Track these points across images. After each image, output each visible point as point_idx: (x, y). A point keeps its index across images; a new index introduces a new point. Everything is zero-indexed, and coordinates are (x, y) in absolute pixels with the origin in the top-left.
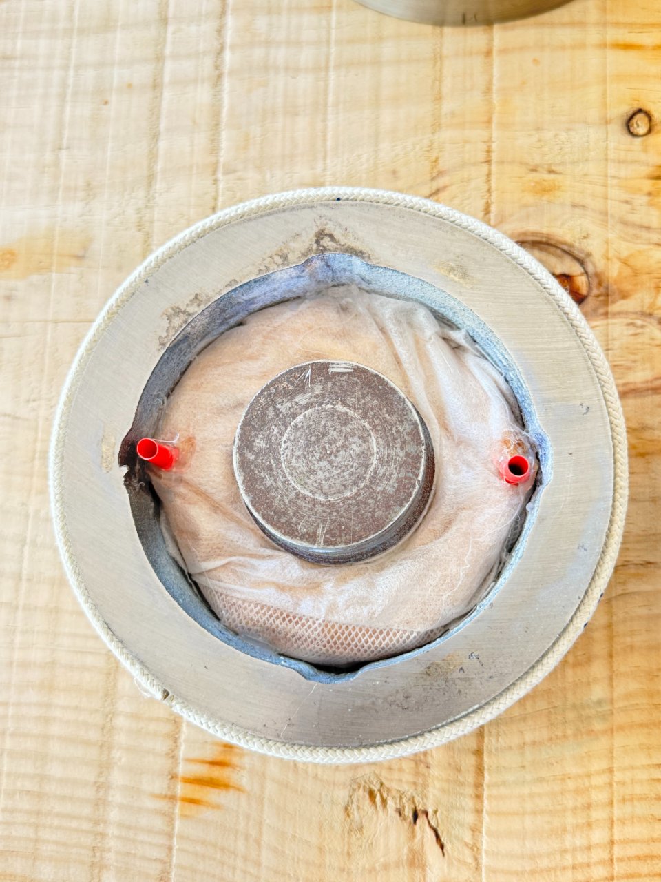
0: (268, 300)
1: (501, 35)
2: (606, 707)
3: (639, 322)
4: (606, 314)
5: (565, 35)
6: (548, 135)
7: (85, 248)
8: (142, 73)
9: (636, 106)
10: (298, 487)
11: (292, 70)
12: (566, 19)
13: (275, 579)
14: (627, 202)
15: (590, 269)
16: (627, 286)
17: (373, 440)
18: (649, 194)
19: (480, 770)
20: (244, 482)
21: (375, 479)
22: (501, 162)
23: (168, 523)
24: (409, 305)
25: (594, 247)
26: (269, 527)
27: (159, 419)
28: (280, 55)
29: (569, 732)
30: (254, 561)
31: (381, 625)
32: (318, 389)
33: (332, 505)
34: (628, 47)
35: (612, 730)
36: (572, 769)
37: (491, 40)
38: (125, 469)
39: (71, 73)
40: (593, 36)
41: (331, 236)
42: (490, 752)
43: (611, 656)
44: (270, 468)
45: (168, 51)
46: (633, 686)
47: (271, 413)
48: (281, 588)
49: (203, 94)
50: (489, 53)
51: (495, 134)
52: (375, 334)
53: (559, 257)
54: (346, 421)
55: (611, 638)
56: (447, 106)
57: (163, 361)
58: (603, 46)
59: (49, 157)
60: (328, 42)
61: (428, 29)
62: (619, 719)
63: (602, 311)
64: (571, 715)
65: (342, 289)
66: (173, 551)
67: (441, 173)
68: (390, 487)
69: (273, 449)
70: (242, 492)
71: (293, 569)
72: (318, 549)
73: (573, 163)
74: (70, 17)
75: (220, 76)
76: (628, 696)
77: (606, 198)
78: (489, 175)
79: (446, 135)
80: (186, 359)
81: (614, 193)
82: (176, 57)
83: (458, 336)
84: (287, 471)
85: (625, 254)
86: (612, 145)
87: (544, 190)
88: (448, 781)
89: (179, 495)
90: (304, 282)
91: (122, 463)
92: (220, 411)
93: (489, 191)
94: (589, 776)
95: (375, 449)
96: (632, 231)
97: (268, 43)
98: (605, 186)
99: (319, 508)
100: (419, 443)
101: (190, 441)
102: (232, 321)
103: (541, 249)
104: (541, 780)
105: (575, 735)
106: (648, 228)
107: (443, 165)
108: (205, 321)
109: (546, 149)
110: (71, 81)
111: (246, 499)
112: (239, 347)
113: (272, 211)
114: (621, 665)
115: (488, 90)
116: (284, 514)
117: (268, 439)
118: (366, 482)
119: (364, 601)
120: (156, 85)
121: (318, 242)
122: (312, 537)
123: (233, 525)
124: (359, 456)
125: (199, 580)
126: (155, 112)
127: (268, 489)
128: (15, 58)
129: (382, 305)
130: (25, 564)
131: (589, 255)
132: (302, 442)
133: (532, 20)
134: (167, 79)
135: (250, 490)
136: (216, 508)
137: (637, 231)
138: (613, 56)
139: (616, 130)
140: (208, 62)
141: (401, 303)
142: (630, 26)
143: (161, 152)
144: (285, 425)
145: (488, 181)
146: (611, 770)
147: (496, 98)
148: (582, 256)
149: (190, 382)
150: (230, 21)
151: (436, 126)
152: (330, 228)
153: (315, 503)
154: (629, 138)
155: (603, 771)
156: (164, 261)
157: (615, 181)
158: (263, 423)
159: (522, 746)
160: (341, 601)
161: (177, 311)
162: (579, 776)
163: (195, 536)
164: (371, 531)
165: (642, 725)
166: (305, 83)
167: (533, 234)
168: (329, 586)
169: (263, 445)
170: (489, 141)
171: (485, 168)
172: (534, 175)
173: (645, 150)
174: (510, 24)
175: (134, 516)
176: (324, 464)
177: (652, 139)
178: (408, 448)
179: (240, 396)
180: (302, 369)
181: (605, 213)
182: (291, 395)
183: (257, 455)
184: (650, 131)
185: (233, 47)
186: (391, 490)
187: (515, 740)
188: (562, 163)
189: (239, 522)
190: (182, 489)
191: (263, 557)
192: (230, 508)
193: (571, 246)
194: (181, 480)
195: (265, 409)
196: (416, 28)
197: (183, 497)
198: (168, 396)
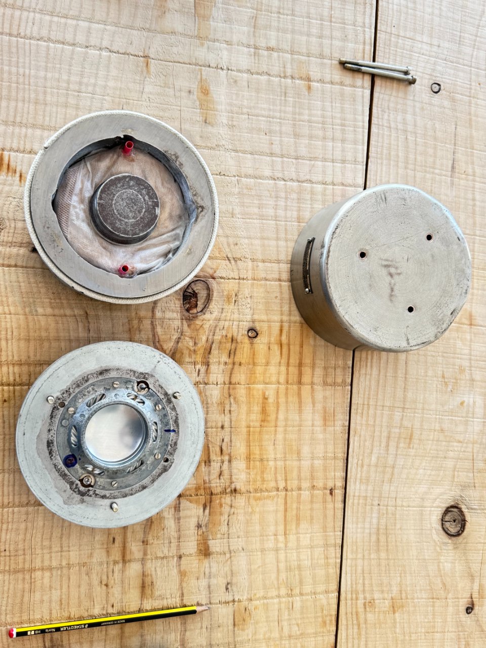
0: (183, 190)
1: (286, 285)
2: (34, 313)
3: (179, 331)
4: (182, 319)
5: (286, 308)
6: (249, 300)
7: (209, 123)
8: (276, 149)
9: (259, 333)
10: (117, 195)
11: (276, 207)
12: (292, 309)
13: (84, 187)
14: (223, 328)
15: (199, 314)
16: (192, 326)
17: (133, 220)
18: (226, 336)
19: (9, 266)
20: (119, 177)
21: (120, 220)
22: (239, 283)
23: (103, 151)
24: (181, 239)
25: (207, 316)
26: (103, 184)
27: (141, 149)
28: (282, 203)
29: (24, 299)
30: (90, 181)
31: (69, 223)
32: (150, 203)
33: (111, 206)
34: (281, 331)
35: (26, 315)
36: (10, 300)
37: (285, 281)
38: (122, 137)
39: (278, 120)
40: (285, 318)
41: (202, 211)
42: (16, 270)
43: (54, 316)
44: (123, 186)
45: (285, 159)
46: (43, 323)
47: (142, 187)
48: (81, 190)
49: (267, 173)
50: (280, 280)
51: (250, 282)
52: (171, 227)
53: (204, 302)
54: (140, 212)
55: (61, 316)
56: (260, 264)
57: (160, 152)
58: (282, 322)
59: (245, 110)
60: (286, 221)
61: (290, 258)
62: (30, 318)
63: (184, 318)
64: (31, 300)
65: (188, 217)
66: (93, 152)
67: (236, 261)
68: (118, 225)
69: (130, 187)
70: (115, 176)
71: (88, 194)
72: (96, 201)
73: (238, 309)
74: (300, 121)
75: (274, 179)
76: (39, 321)
77: (225, 321)
78: (235, 279)
79: (250, 264)
80: (162, 160)
81: (227, 323)
82: (283, 162)
83: (170, 255)
84: (123, 191)
85: (204, 326)
86: (245, 323)
87: (229, 298)
88: (5, 254)
89: (113, 155)
90: (189, 203)
91: (124, 136)
92: (143, 172)
93: (229, 279)
94: (8, 306)
95: (130, 221)
96: (213, 329)
97: (286, 198)
98: (230, 320)
99: (110, 202)
100: (132, 235)
101: (133, 160)
102: (176, 177)
103: (207, 297)
104: (6, 288)
105: (23, 301)
106: (214, 335)
107: (239, 262)
108: (174, 167)
109: (244, 300)
110: (275, 120)
111: (113, 177)
112: (166, 179)
113: (211, 192)
114: (51, 319)
115: (266, 280)
116: (108, 190)
117: (133, 186)
118: (119, 217)
119: (78, 218)
120: (272, 154)
121: (200, 206)
122: (101, 198)
123: (103, 174)
124: (128, 215)
125: (83, 162)
126: (262, 154)
127: (116, 185)
128: (285, 97)
129: (181, 230)
130: (84, 94)
131: (204, 314)
132: (132, 197)
133: (292, 296)
134: (274, 158)
135: (116, 179)
136: (109, 168)
137: (213, 331)
138: (278, 324)
139: (250, 325)
140: (280, 175)
141: (182, 236)
142: (289, 332)
143: (246, 155)
144: (138, 192)
145: (233, 278)
146: (10, 314)
147: (263, 282)
148: (204, 311)
149: (154, 161)
150: (296, 184)
151: (253, 260)
152: (205, 211)
153: (112, 200)
154: (247, 330)
155: (10, 311)
156: (194, 154)
157: (231, 324)
158: (139, 185)
159: (18, 282)
160: (77, 210)
161: (177, 157)
162: (8, 302)
163: (99, 160)
164: (103, 218)
165: (28, 326)
166: (271, 212)
167: (213, 294)
168: (82, 206)
169: (131, 184)
170: (247, 279)
171: (237, 277)
172: (234, 294)
173: (242, 335)
174: (291, 288)
175: (106, 140)
176: (125, 204)
177: (247, 338)
178: (131, 232)
179: (149, 179)
180: (157, 198)
181: (219, 320)
182: (148, 194)
183: (128, 182)
184: (250, 337)
185: (285, 184)
186: (117, 225)
187: (21, 280)
188: (238, 305)
189: (104, 176)
190: (115, 156)
191: (92, 184)
192: (109, 173)
193: (208, 307)
194: (119, 156)
195: (143, 185)
196: (290, 253)
197: (112, 157)
198: (149, 153)
